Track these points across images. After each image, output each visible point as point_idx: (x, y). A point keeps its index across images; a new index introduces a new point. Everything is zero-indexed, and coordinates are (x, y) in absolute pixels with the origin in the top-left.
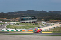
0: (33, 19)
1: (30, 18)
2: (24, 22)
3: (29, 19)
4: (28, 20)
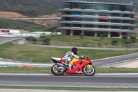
0: (118, 15)
1: (101, 14)
2: (77, 33)
3: (97, 16)
4: (92, 20)
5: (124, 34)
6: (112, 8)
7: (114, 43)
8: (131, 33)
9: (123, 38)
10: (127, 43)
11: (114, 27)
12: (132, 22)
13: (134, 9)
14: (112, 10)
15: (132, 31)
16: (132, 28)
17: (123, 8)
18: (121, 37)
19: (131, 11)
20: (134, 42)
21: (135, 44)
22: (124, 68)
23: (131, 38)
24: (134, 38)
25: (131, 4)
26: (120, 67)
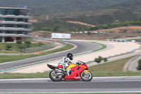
5: (18, 38)
6: (6, 12)
7: (9, 48)
8: (25, 38)
9: (18, 43)
10: (21, 48)
11: (8, 32)
12: (26, 26)
13: (29, 13)
14: (6, 14)
15: (26, 36)
16: (26, 33)
17: (17, 12)
18: (15, 42)
19: (25, 15)
20: (29, 47)
21: (29, 49)
22: (19, 74)
23: (26, 42)
24: (29, 43)
25: (25, 8)
26: (14, 72)
